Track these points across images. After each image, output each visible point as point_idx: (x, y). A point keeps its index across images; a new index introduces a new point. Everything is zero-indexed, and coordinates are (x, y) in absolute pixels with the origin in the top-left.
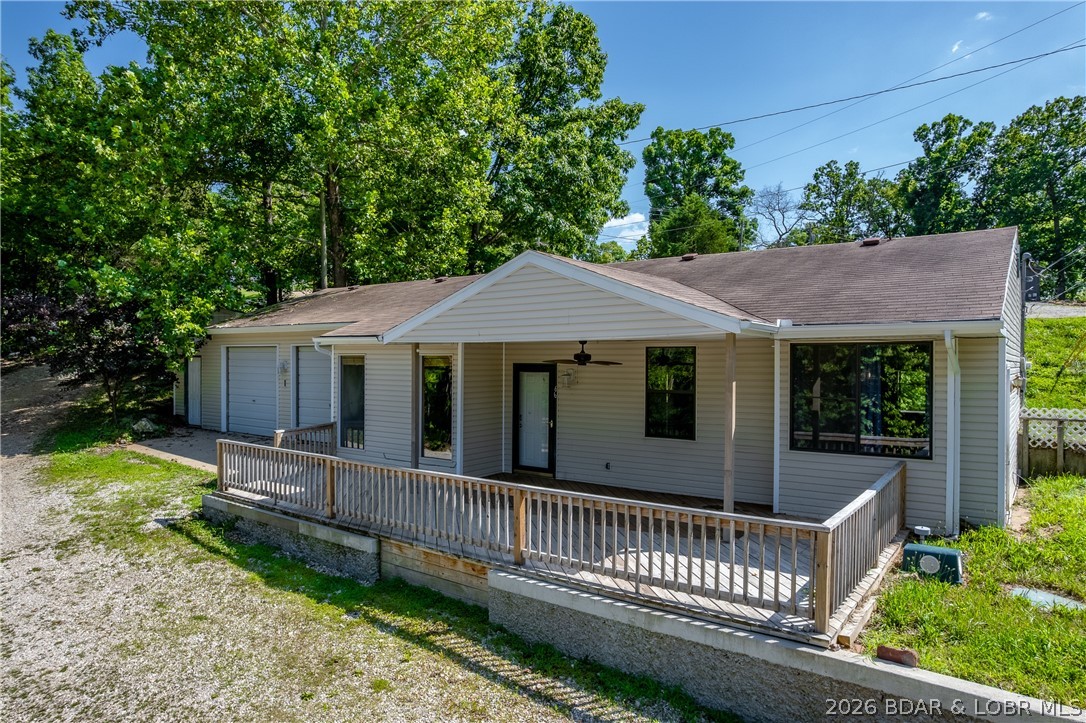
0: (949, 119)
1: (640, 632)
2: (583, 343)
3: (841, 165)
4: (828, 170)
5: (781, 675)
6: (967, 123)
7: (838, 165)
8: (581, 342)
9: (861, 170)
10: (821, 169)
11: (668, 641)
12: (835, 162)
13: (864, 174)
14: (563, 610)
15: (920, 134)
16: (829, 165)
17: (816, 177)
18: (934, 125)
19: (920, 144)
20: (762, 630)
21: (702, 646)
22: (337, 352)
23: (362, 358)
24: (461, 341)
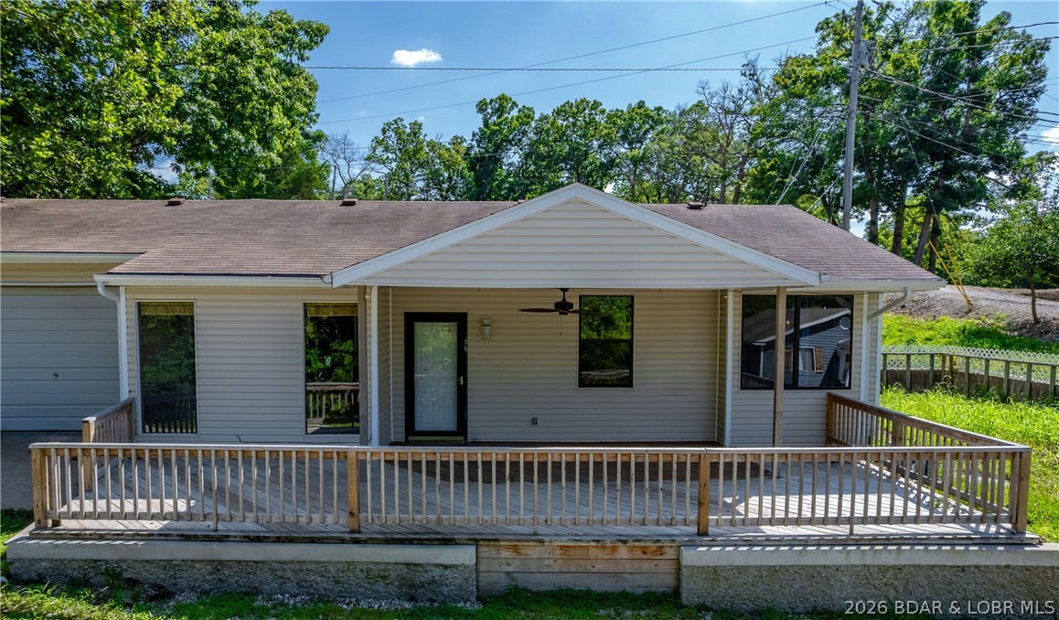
0: (503, 98)
1: (876, 569)
2: (564, 290)
3: (406, 123)
4: (394, 126)
5: (1011, 574)
6: (514, 104)
7: (404, 123)
8: (562, 290)
9: (423, 131)
10: (389, 124)
11: (905, 570)
12: (402, 120)
13: (426, 135)
14: (786, 569)
15: (482, 107)
16: (395, 121)
17: (384, 131)
18: (491, 101)
19: (481, 116)
20: (984, 541)
21: (939, 566)
22: (130, 296)
23: (191, 305)
24: (375, 283)
